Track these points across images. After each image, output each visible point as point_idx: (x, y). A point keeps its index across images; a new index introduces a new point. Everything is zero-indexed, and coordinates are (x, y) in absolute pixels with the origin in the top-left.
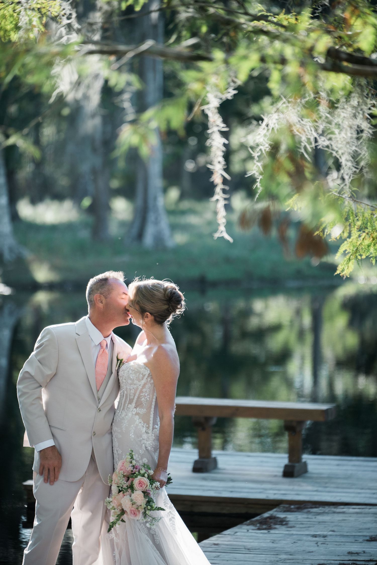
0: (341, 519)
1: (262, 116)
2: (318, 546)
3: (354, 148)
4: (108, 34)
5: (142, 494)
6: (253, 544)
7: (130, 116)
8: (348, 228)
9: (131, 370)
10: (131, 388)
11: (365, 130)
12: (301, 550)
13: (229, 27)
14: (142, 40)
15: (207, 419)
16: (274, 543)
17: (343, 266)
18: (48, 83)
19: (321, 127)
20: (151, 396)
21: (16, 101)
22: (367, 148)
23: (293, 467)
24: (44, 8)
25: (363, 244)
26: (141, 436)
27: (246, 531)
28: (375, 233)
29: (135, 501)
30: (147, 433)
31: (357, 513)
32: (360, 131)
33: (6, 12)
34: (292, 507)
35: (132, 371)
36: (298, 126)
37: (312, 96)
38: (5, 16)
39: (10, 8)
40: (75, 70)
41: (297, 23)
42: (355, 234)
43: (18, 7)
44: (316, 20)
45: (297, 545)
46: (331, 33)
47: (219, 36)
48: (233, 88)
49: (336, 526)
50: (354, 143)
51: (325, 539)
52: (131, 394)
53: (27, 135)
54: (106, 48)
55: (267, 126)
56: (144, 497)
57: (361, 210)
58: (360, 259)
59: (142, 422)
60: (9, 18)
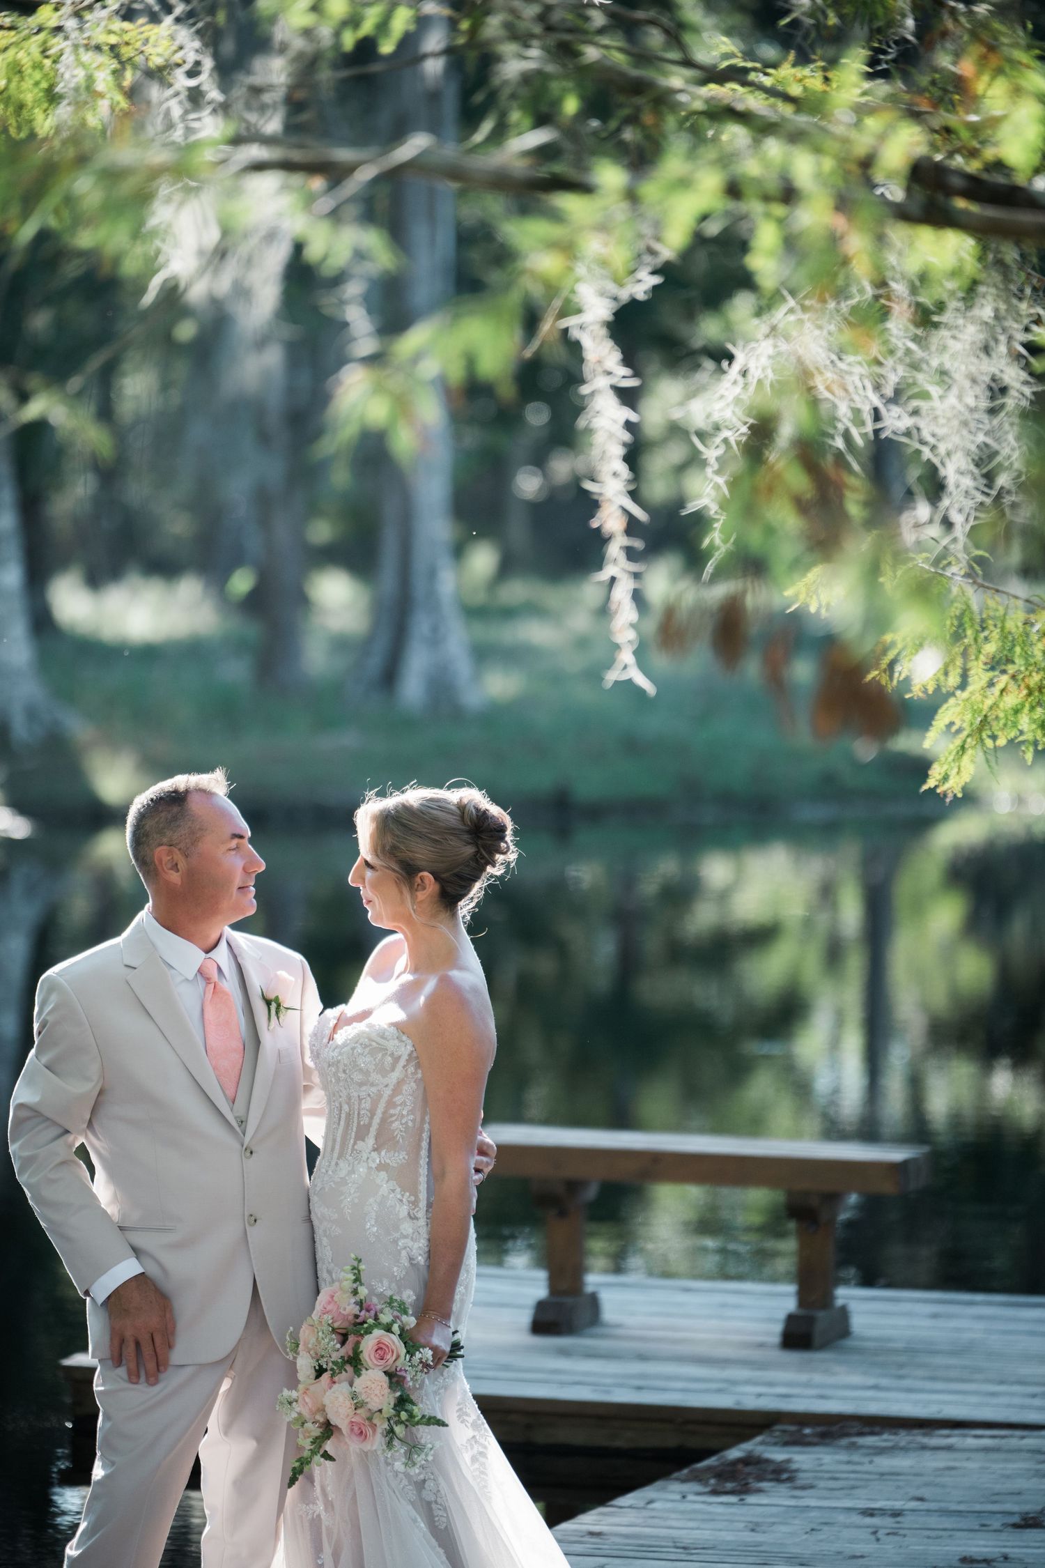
0: (942, 1464)
1: (730, 347)
2: (878, 1540)
3: (981, 438)
4: (305, 117)
5: (386, 1379)
6: (697, 1534)
7: (365, 345)
8: (959, 662)
9: (361, 1044)
10: (363, 1094)
11: (1012, 388)
12: (829, 1551)
13: (639, 100)
14: (398, 134)
15: (573, 1186)
16: (758, 1532)
17: (945, 767)
18: (139, 250)
19: (892, 379)
20: (418, 1114)
21: (48, 301)
22: (1018, 439)
23: (810, 1320)
24: (127, 44)
25: (1001, 705)
26: (397, 1228)
27: (678, 1497)
28: (1034, 674)
29: (363, 1397)
30: (413, 1218)
31: (986, 1450)
32: (998, 390)
33: (21, 55)
34: (807, 1431)
35: (365, 1048)
36: (829, 375)
37: (870, 291)
38: (19, 65)
39: (34, 44)
40: (211, 215)
41: (828, 89)
42: (979, 677)
43: (55, 41)
44: (880, 81)
45: (821, 1536)
46: (922, 117)
47: (613, 124)
48: (649, 269)
49: (927, 1485)
50: (982, 423)
51: (898, 1522)
52: (362, 1112)
53: (79, 395)
54: (296, 156)
55: (744, 373)
56: (390, 1387)
57: (997, 610)
58: (990, 749)
59: (398, 1190)
60: (29, 71)
